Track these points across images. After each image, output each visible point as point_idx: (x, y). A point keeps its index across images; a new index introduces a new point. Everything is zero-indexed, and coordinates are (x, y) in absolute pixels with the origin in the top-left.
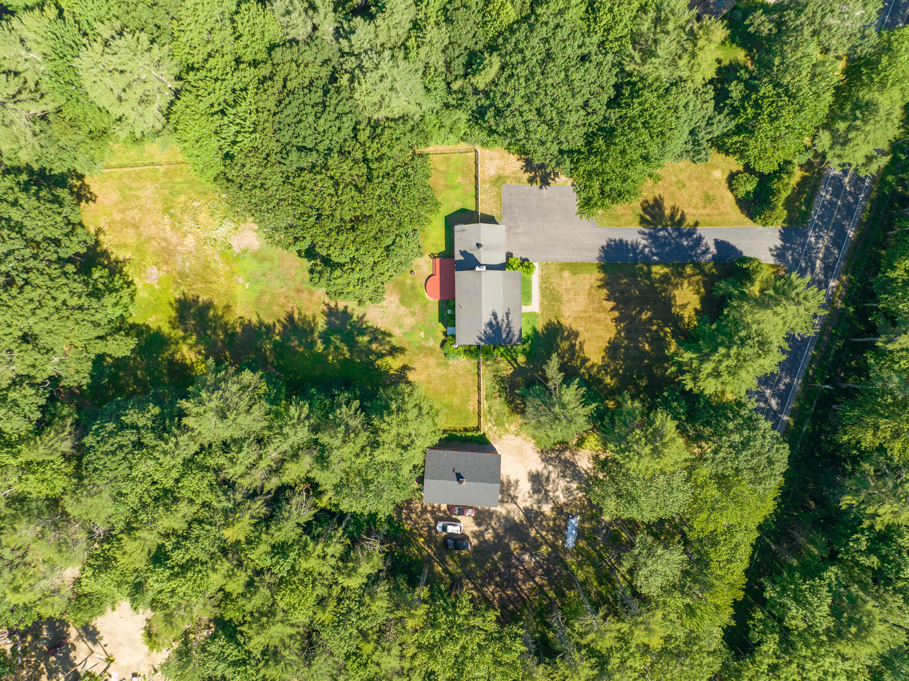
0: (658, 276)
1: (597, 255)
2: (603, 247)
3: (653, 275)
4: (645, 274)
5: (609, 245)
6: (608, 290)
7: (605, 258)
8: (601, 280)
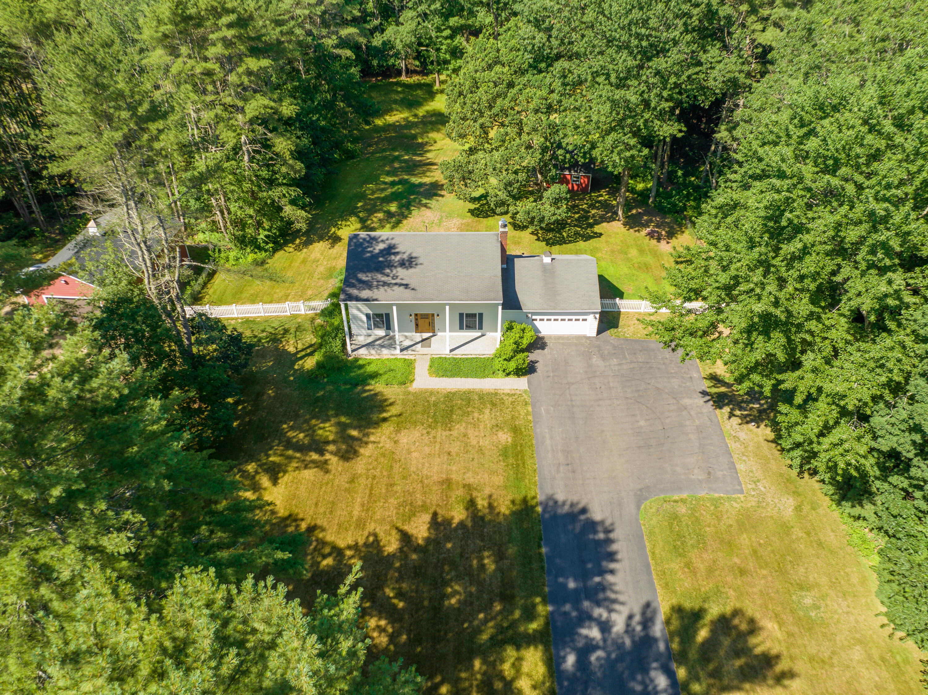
0: (507, 668)
1: (560, 497)
2: (584, 511)
3: (511, 652)
4: (513, 624)
5: (592, 525)
6: (462, 524)
7: (555, 517)
8: (491, 506)
